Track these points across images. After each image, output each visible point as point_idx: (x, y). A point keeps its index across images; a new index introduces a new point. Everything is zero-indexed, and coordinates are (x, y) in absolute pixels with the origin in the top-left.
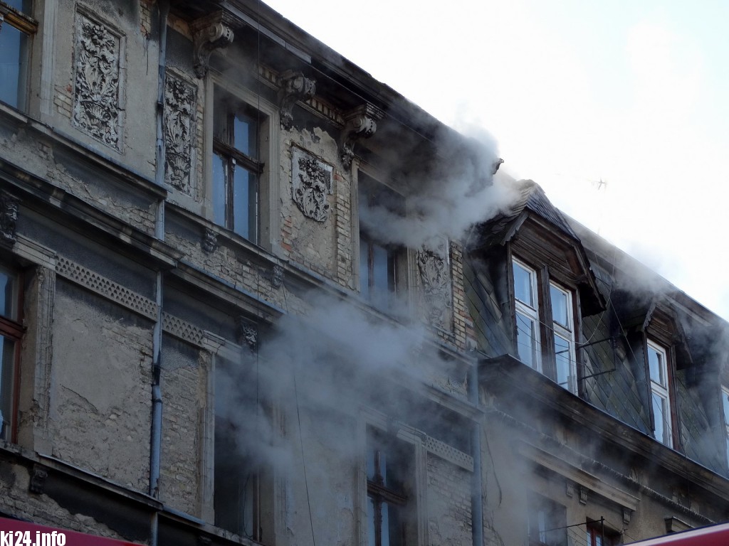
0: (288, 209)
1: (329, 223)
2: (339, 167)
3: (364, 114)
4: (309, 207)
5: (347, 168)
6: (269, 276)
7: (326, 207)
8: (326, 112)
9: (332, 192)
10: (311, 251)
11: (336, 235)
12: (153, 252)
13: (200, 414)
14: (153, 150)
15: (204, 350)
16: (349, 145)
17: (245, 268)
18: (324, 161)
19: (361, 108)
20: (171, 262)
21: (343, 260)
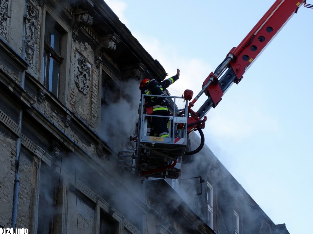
0: (73, 85)
1: (88, 96)
2: (94, 66)
3: (111, 39)
4: (81, 85)
5: (98, 67)
6: (64, 120)
7: (88, 87)
8: (91, 35)
9: (90, 79)
10: (80, 110)
11: (92, 102)
12: (22, 99)
13: (33, 191)
14: (21, 42)
15: (36, 156)
16: (100, 55)
17: (54, 114)
18: (88, 62)
19: (110, 35)
20: (29, 105)
21: (94, 117)
